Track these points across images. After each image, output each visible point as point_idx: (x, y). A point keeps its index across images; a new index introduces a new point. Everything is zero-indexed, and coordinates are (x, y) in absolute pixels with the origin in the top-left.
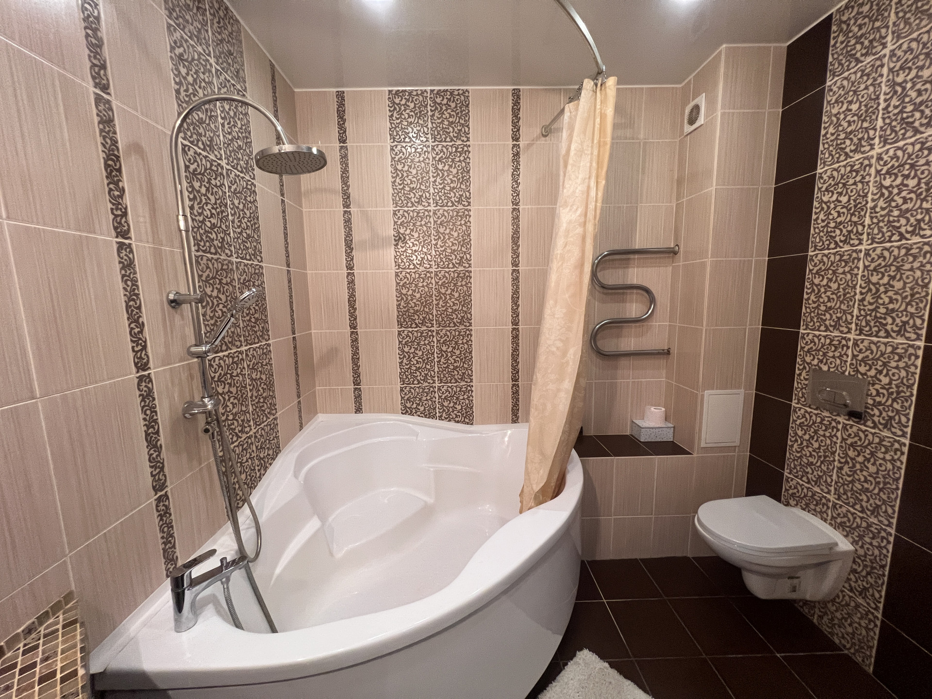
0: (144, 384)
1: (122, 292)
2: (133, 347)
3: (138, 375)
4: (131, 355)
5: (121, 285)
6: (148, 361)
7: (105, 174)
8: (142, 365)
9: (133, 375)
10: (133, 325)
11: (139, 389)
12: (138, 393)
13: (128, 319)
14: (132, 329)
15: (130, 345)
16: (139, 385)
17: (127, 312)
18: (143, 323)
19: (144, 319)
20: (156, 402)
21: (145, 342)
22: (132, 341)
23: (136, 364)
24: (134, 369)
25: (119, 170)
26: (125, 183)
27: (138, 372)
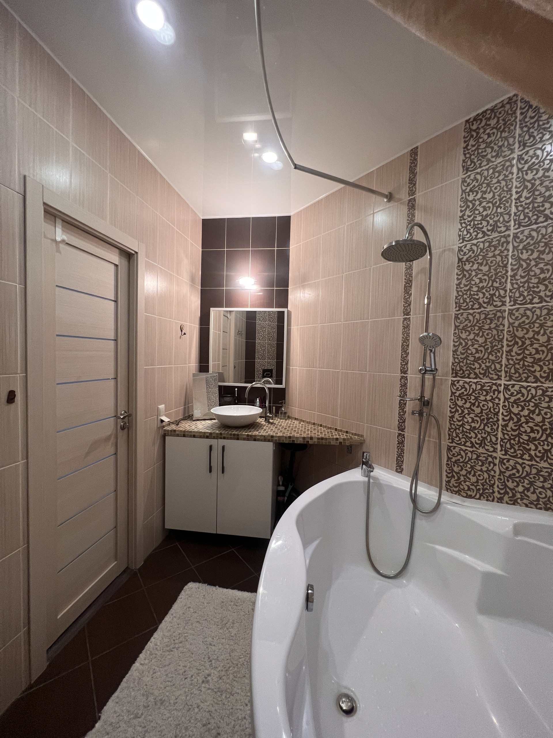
0: (403, 380)
1: (401, 338)
2: (401, 363)
3: (401, 375)
4: (400, 366)
5: (401, 336)
6: (407, 370)
7: (403, 291)
8: (404, 371)
9: (399, 375)
10: (403, 353)
11: (400, 381)
12: (400, 383)
13: (402, 350)
14: (402, 355)
15: (400, 361)
16: (401, 380)
17: (402, 347)
18: (408, 353)
19: (410, 351)
20: (408, 390)
21: (408, 361)
22: (401, 360)
23: (401, 370)
24: (400, 372)
25: (411, 287)
26: (413, 291)
27: (401, 374)
